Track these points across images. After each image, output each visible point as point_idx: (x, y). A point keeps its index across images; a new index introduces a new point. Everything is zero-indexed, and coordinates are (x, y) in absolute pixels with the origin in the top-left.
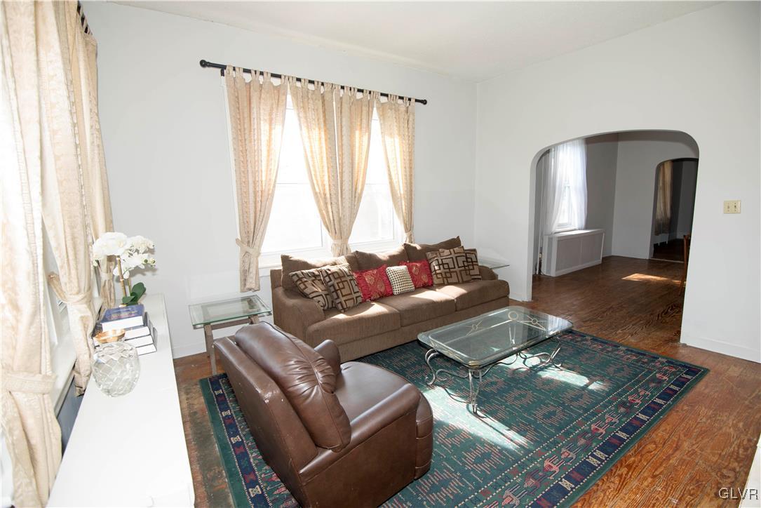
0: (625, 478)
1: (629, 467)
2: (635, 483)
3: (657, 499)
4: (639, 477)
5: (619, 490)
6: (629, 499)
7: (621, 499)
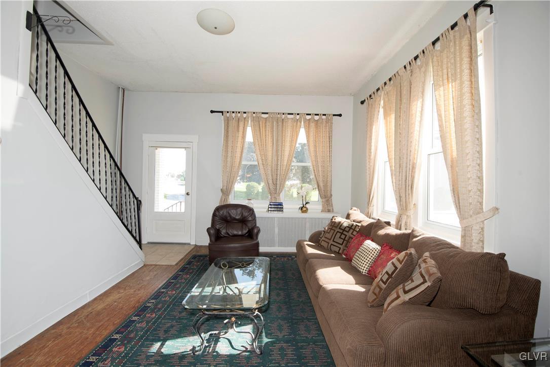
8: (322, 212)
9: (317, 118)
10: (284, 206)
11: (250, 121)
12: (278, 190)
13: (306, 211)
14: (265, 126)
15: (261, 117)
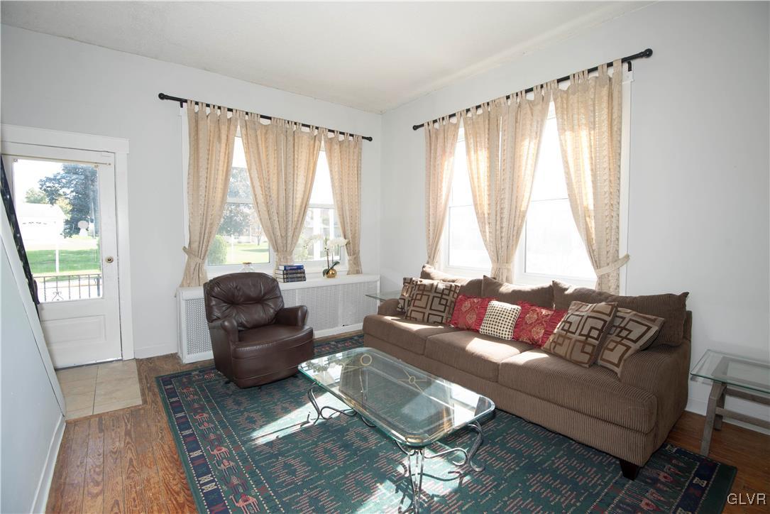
0: (173, 496)
1: (182, 506)
2: (162, 500)
3: (136, 507)
4: (165, 507)
5: (167, 485)
6: (154, 487)
7: (158, 482)
8: (348, 274)
9: (341, 137)
10: (307, 270)
11: (239, 127)
12: (289, 246)
13: (333, 276)
14: (266, 139)
15: (259, 123)
